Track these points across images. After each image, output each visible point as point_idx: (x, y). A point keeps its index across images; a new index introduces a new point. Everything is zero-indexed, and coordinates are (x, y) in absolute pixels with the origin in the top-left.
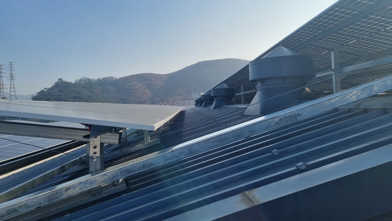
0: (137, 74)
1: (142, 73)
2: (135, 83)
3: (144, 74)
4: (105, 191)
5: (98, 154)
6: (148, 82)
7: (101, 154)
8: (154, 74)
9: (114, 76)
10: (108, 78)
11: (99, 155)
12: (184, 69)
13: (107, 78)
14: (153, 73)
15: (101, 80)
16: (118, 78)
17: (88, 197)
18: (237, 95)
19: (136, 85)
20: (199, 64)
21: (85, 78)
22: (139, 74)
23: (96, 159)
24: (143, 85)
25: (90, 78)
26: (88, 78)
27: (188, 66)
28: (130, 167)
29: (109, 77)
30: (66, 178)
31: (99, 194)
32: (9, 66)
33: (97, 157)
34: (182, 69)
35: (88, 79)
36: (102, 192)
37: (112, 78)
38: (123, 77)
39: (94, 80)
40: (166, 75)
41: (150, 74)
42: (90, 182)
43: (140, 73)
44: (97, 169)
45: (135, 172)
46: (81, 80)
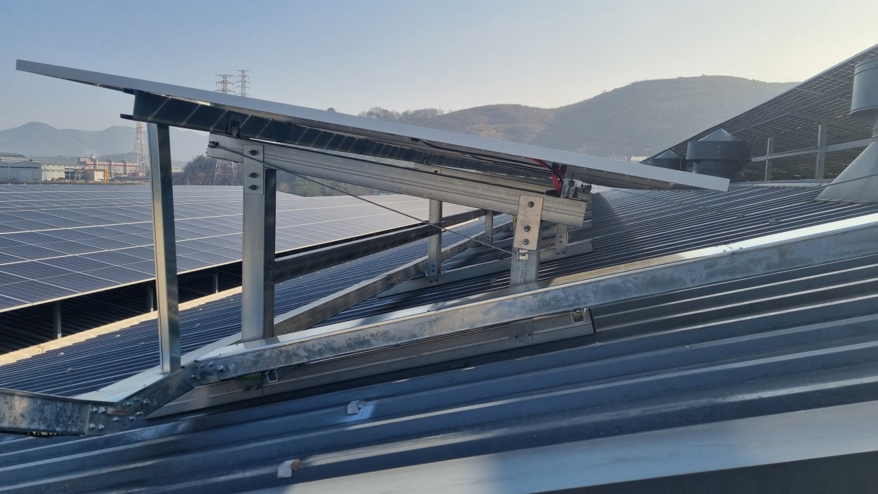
0: (489, 106)
1: (499, 103)
2: (481, 125)
3: (503, 105)
4: (541, 331)
5: (533, 246)
6: (511, 126)
7: (540, 246)
8: (526, 108)
9: (438, 109)
10: (426, 111)
11: (535, 249)
12: (596, 98)
13: (423, 110)
14: (523, 104)
15: (412, 115)
16: (446, 112)
17: (503, 339)
18: (755, 159)
19: (483, 131)
20: (635, 86)
21: (380, 109)
22: (492, 106)
23: (527, 255)
24: (498, 131)
25: (390, 110)
26: (385, 109)
27: (607, 91)
28: (619, 281)
29: (429, 110)
30: (389, 301)
31: (529, 335)
32: (240, 78)
33: (529, 251)
34: (591, 97)
35: (386, 111)
36: (534, 333)
37: (433, 111)
38: (457, 110)
39: (397, 114)
40: (552, 110)
41: (517, 108)
42: (522, 304)
43: (494, 103)
44: (528, 278)
45: (629, 294)
46: (370, 113)
